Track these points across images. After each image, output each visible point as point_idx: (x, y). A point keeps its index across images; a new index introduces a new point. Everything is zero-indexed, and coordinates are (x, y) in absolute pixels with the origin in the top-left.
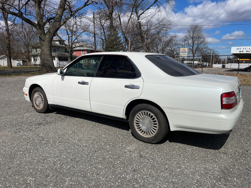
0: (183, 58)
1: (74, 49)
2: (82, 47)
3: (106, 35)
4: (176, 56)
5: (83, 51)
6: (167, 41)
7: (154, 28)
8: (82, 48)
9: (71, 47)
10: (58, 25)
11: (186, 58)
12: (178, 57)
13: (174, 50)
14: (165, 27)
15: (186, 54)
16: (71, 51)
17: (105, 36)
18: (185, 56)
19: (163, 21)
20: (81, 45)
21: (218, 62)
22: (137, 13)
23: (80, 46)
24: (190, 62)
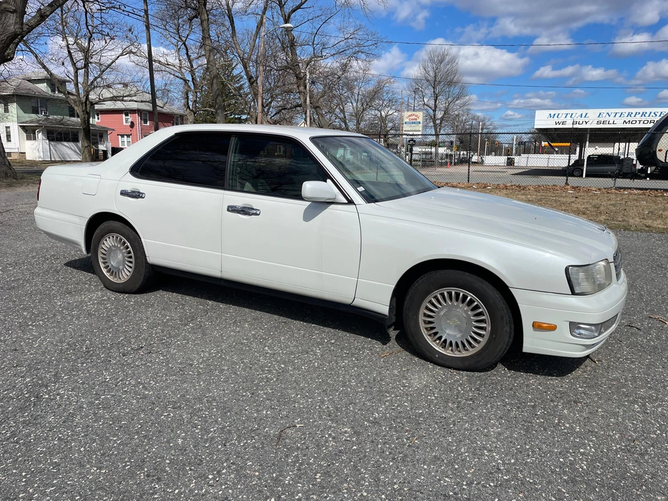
0: (412, 140)
1: (97, 107)
2: (123, 100)
3: (195, 66)
4: (392, 132)
5: (127, 115)
6: (369, 93)
7: (332, 53)
8: (119, 105)
9: (84, 100)
10: (16, 23)
11: (418, 139)
12: (399, 135)
13: (386, 116)
14: (362, 52)
15: (420, 127)
16: (87, 113)
17: (192, 72)
18: (415, 133)
19: (356, 36)
20: (115, 94)
21: (496, 149)
22: (281, 6)
23: (114, 99)
24: (427, 150)
